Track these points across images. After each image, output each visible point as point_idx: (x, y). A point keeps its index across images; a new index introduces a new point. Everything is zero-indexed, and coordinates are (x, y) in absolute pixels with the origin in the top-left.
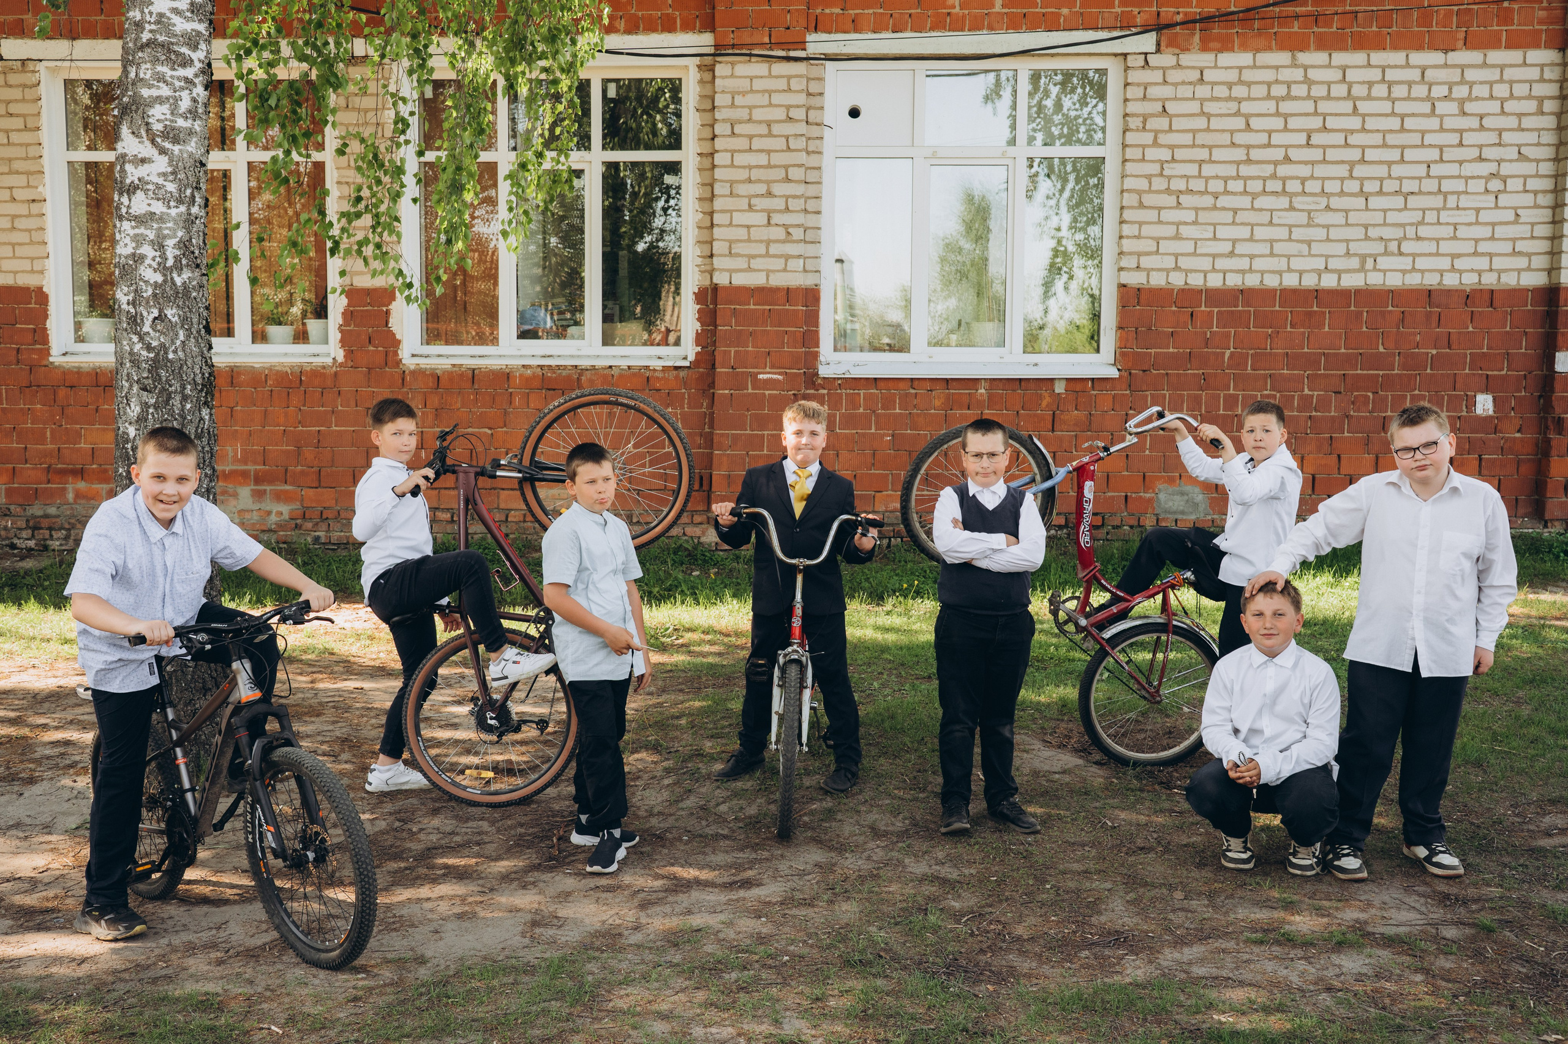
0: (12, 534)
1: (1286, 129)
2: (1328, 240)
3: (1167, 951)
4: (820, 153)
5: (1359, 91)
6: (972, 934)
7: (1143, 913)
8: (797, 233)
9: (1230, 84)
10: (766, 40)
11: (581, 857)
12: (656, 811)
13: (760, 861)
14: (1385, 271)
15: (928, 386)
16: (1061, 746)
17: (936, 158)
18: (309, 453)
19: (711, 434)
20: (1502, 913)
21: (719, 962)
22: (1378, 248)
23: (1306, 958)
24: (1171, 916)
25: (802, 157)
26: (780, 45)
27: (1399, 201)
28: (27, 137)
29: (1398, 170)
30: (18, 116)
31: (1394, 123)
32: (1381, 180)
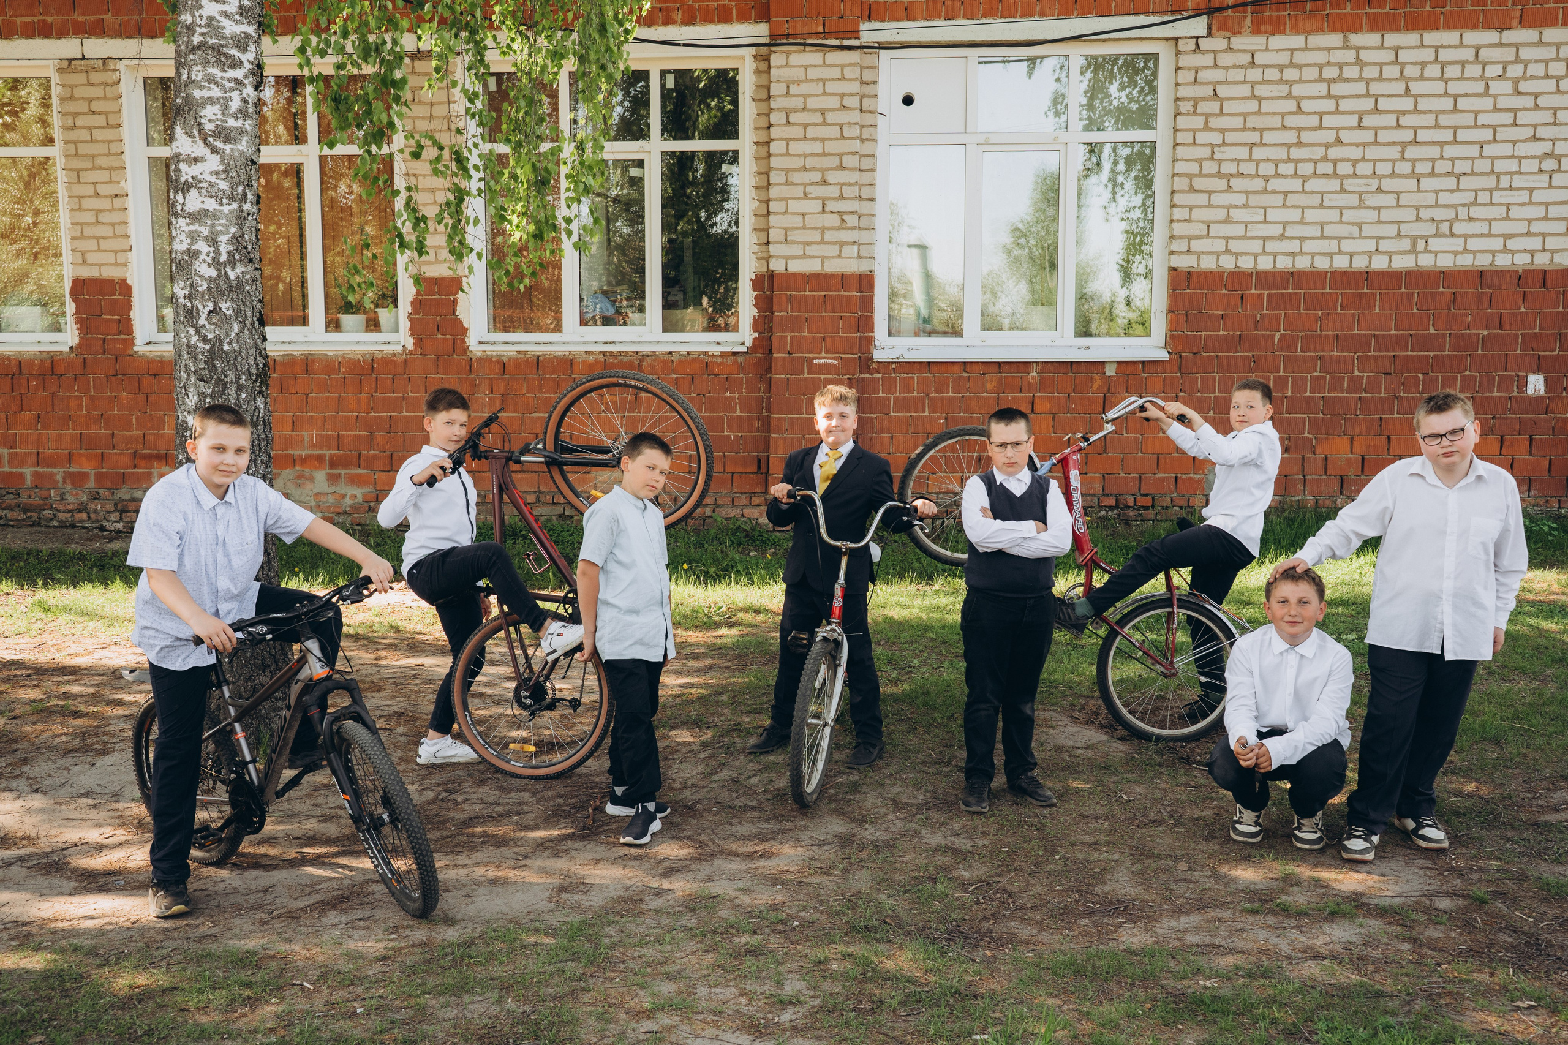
0: (101, 517)
1: (1337, 111)
2: (1379, 222)
3: (1164, 920)
4: (874, 140)
5: (1411, 71)
6: (978, 903)
7: (1146, 883)
8: (852, 220)
9: (1281, 68)
10: (821, 29)
11: (614, 826)
12: (689, 783)
13: (783, 831)
14: (1436, 253)
15: (981, 369)
16: (1089, 723)
17: (989, 145)
18: (381, 438)
19: (768, 417)
20: (1497, 886)
21: (732, 927)
22: (1430, 229)
23: (1298, 927)
24: (1173, 886)
25: (856, 146)
26: (833, 34)
27: (1451, 182)
28: (108, 134)
29: (1450, 151)
30: (100, 113)
31: (1447, 104)
32: (1433, 161)
